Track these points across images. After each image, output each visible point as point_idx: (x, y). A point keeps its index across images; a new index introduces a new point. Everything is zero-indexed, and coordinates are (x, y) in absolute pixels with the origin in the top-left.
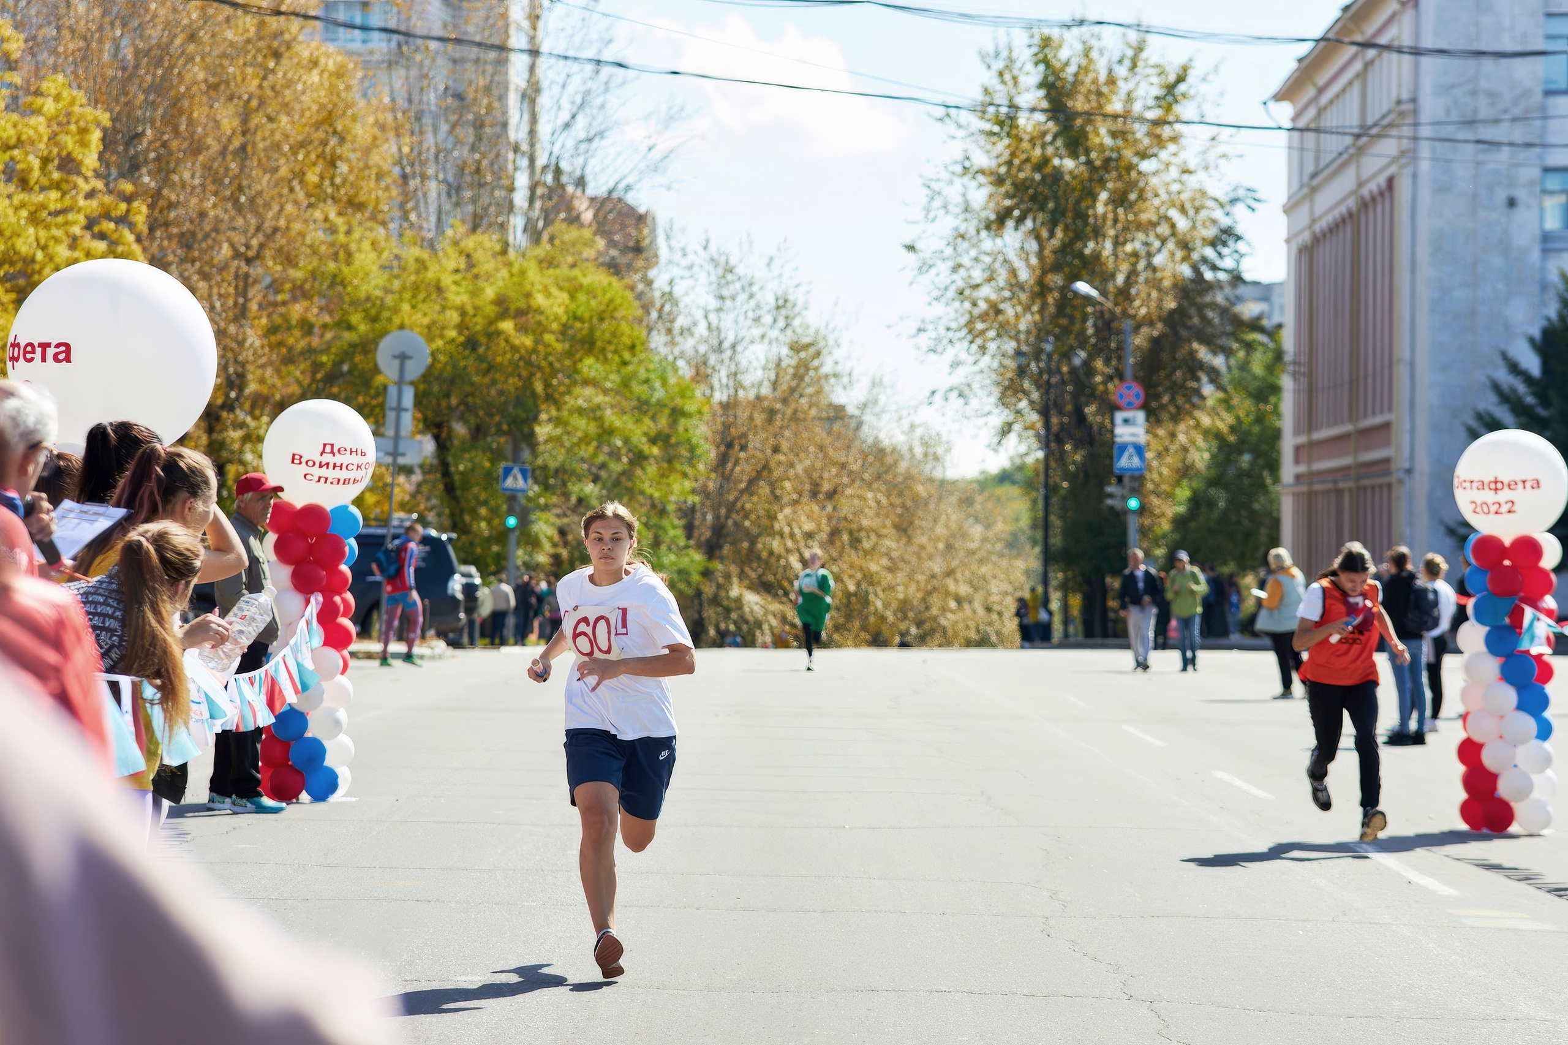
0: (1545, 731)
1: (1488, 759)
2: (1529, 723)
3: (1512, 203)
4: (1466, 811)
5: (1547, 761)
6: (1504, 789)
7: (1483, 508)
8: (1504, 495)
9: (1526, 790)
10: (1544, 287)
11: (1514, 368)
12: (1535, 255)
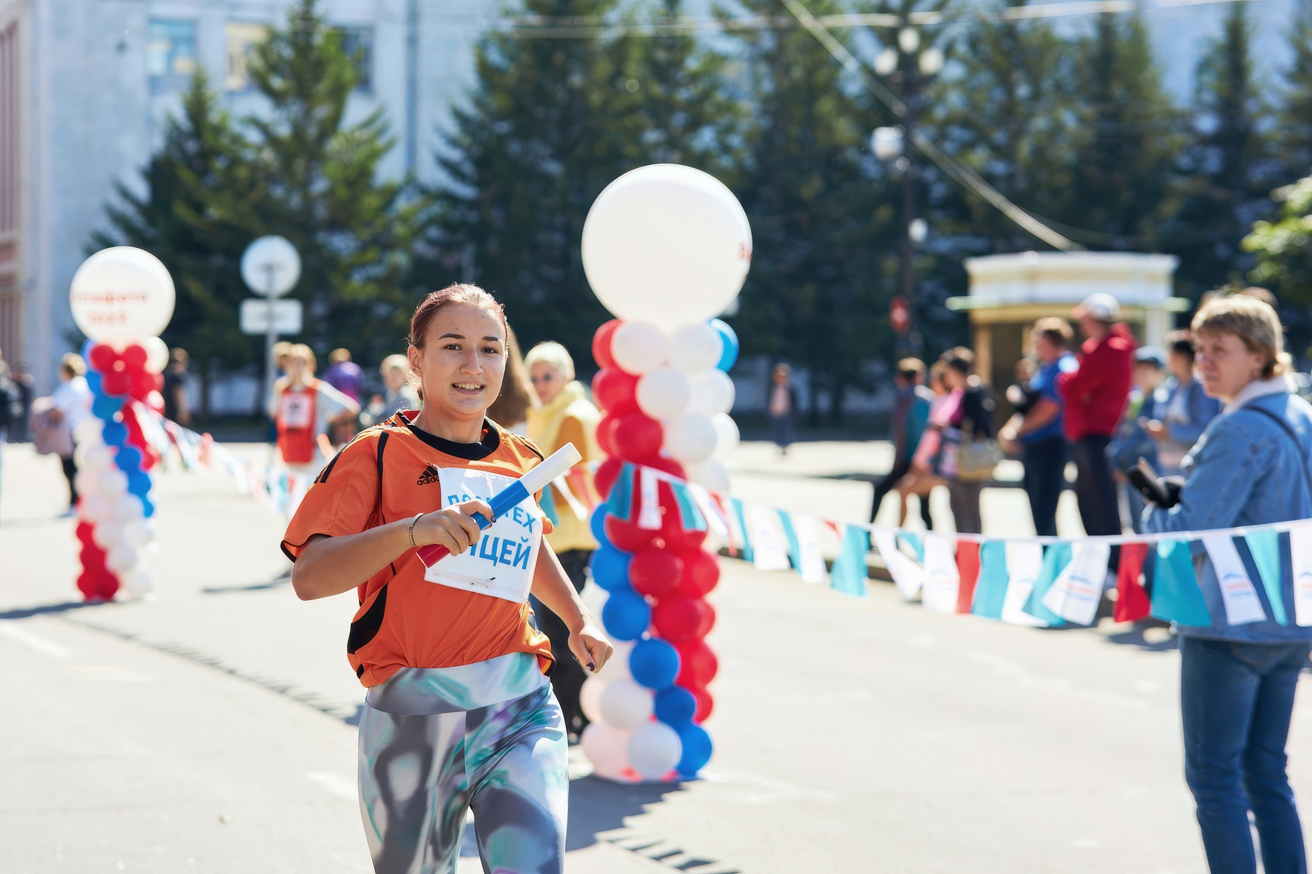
0: (149, 510)
1: (101, 537)
2: (135, 504)
3: (121, 47)
4: (82, 583)
5: (149, 536)
6: (113, 563)
7: (97, 318)
8: (116, 308)
9: (131, 562)
10: (150, 122)
11: (125, 194)
12: (142, 95)
